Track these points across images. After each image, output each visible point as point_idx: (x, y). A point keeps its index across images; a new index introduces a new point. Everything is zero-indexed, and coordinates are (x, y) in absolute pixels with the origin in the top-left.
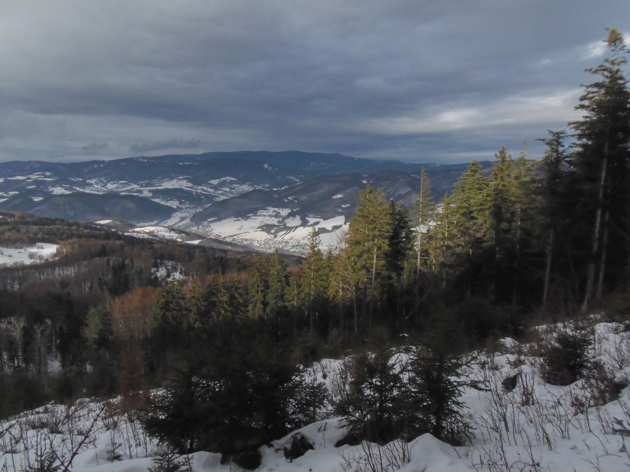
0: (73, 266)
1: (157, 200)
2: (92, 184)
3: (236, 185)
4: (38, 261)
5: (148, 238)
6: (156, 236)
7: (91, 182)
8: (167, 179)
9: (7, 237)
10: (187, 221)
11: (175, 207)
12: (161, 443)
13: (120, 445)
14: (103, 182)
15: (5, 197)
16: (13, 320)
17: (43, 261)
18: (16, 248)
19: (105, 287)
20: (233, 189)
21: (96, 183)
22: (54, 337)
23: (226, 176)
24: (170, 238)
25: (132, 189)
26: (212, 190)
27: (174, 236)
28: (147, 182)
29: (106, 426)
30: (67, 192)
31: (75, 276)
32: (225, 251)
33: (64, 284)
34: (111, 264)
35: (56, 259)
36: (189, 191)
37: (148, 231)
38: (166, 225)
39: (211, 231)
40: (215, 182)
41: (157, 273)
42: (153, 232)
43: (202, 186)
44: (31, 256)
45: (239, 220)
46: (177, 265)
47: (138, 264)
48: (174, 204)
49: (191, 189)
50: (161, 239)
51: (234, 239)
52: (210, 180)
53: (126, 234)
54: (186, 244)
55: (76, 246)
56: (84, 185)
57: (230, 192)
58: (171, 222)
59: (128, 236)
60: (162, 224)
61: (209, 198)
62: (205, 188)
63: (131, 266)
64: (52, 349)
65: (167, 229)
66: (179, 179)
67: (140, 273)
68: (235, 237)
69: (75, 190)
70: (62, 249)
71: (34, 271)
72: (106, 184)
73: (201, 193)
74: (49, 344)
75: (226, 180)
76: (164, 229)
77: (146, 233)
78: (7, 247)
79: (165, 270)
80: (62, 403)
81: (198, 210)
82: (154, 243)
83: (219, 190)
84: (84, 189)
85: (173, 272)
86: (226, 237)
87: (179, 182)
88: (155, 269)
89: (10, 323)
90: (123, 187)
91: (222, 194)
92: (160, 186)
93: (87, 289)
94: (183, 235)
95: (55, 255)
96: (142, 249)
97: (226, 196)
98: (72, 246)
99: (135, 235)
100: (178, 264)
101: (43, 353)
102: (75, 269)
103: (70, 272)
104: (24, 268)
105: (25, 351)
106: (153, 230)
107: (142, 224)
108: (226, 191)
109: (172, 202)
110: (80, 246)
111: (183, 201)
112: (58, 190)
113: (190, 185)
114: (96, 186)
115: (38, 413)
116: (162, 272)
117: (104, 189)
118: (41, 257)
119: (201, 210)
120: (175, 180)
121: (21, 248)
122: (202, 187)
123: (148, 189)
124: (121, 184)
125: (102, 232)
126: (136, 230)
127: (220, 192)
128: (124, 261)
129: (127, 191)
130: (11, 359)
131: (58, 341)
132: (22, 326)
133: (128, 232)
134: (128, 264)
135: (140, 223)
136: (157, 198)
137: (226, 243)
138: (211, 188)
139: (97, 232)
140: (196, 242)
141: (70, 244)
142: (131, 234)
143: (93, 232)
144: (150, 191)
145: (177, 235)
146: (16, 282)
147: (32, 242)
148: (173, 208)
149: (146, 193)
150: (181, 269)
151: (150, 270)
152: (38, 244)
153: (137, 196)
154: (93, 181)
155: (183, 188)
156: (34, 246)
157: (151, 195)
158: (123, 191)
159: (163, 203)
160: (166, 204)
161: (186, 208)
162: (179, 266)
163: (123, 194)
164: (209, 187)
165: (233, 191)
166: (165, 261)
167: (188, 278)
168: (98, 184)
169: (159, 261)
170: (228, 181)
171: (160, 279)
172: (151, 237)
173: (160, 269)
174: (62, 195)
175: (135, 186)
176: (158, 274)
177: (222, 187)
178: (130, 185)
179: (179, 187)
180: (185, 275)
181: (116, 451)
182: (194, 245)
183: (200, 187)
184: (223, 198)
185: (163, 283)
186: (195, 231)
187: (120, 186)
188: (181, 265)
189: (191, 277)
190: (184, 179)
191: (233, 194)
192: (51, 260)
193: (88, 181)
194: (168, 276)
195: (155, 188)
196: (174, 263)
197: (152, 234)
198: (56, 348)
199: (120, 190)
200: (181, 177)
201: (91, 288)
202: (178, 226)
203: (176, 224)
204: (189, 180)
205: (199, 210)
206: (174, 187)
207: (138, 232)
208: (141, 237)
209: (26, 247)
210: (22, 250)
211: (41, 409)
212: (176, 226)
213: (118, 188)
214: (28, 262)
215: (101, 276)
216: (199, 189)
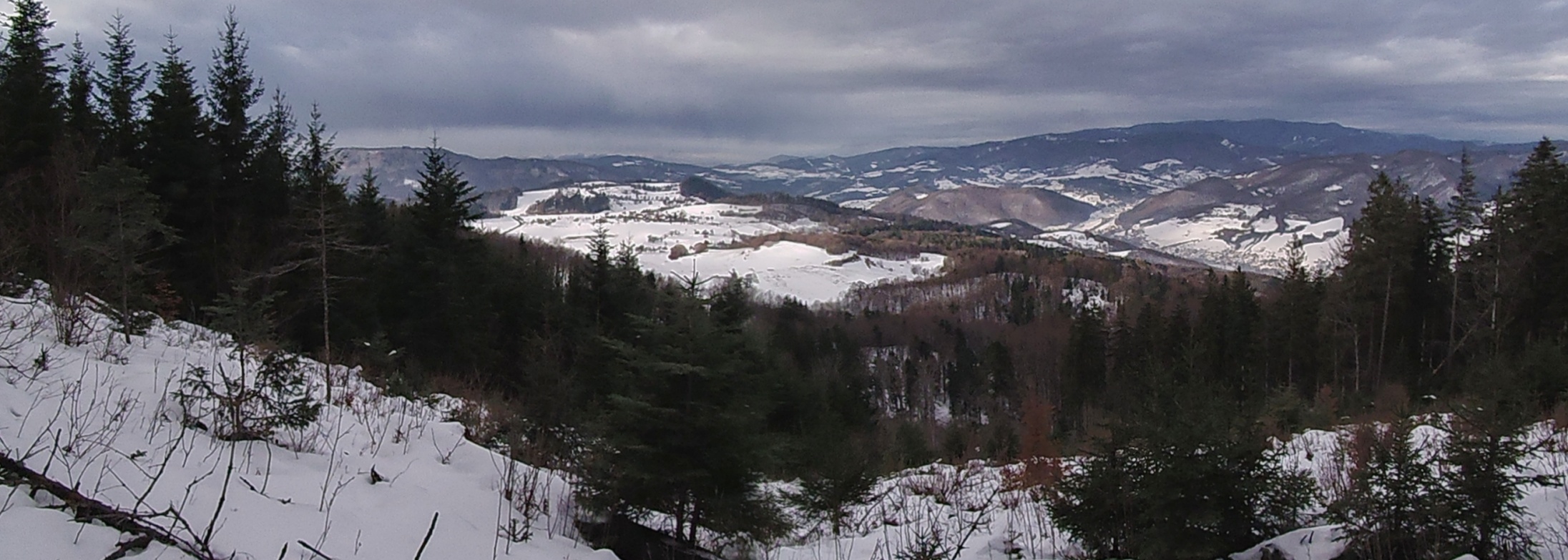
0: (964, 283)
1: (1069, 195)
2: (986, 174)
3: (1181, 172)
4: (923, 277)
5: (1058, 248)
6: (1070, 245)
7: (985, 172)
8: (1083, 165)
9: (887, 246)
10: (1113, 223)
11: (1094, 204)
12: (1073, 539)
13: (1020, 534)
14: (999, 171)
15: (884, 195)
16: (895, 350)
17: (928, 277)
18: (897, 260)
19: (1003, 313)
20: (1177, 176)
21: (991, 173)
22: (942, 376)
23: (1167, 158)
24: (1088, 248)
25: (1038, 179)
26: (1146, 179)
27: (1093, 244)
28: (1057, 168)
29: (1004, 504)
30: (956, 186)
31: (967, 298)
32: (1165, 268)
33: (954, 306)
34: (1011, 283)
35: (944, 274)
36: (1113, 180)
37: (1057, 238)
38: (1083, 229)
39: (1144, 238)
40: (1150, 167)
41: (1070, 296)
42: (1064, 238)
43: (1132, 172)
44: (915, 270)
45: (1185, 222)
46: (1097, 285)
47: (1045, 282)
48: (1092, 199)
49: (1116, 178)
50: (1075, 248)
51: (1177, 251)
52: (1144, 164)
53: (1030, 242)
54: (1110, 256)
55: (967, 257)
56: (976, 175)
57: (1171, 181)
58: (1088, 226)
59: (1032, 245)
60: (1076, 228)
61: (1142, 190)
62: (1137, 177)
63: (1035, 286)
64: (939, 391)
65: (1084, 235)
66: (1100, 164)
67: (1047, 294)
68: (1178, 247)
69: (965, 182)
70: (951, 261)
71: (917, 289)
72: (1003, 174)
73: (1130, 183)
74: (937, 384)
75: (1166, 165)
76: (1080, 235)
77: (1055, 240)
78: (888, 258)
79: (1080, 292)
80: (951, 463)
81: (1126, 209)
82: (1066, 254)
83: (1156, 178)
84: (976, 181)
85: (1091, 295)
86: (1166, 247)
87: (1100, 167)
88: (1068, 291)
89: (892, 354)
90: (1025, 177)
91: (1161, 185)
92: (1074, 174)
93: (981, 314)
94: (1106, 243)
95: (942, 270)
96: (1050, 263)
97: (1167, 187)
98: (962, 257)
99: (1041, 243)
100: (1099, 284)
101: (929, 396)
102: (965, 288)
103: (961, 291)
104: (907, 285)
105: (908, 391)
106: (1065, 237)
107: (1051, 228)
108: (1166, 180)
109: (1090, 196)
110: (972, 257)
111: (1106, 195)
112: (944, 184)
113: (1116, 171)
114: (990, 176)
115: (922, 473)
116: (1077, 296)
117: (1001, 180)
118: (926, 272)
119: (1131, 208)
120: (1095, 166)
121: (903, 260)
122: (1132, 175)
123: (1058, 178)
124: (1022, 173)
125: (999, 239)
126: (1043, 236)
127: (1158, 181)
128: (1027, 279)
129: (1030, 182)
130: (893, 399)
131: (947, 381)
132: (905, 358)
133: (1032, 239)
134: (1032, 283)
135: (1046, 227)
136: (1070, 191)
137: (1167, 256)
138: (1145, 176)
139: (993, 240)
140: (1123, 254)
141: (959, 254)
142: (1035, 242)
143: (988, 238)
144: (1060, 181)
145: (1097, 243)
146: (898, 303)
147: (915, 253)
148: (1091, 205)
149: (1056, 187)
150: (1103, 292)
151: (1061, 291)
152: (923, 255)
153: (1043, 189)
154: (987, 171)
155: (1106, 176)
156: (916, 257)
157: (1062, 187)
158: (1027, 183)
159: (1078, 198)
160: (1082, 200)
161: (1110, 205)
162: (1100, 288)
163: (1025, 186)
164: (1141, 174)
165: (1176, 179)
166: (1080, 280)
167: (1112, 304)
168: (993, 174)
169: (1073, 280)
170: (1169, 165)
171: (1074, 305)
172: (1061, 246)
173: (1074, 291)
174: (950, 190)
175: (1041, 176)
176: (1072, 298)
177: (1161, 174)
178: (1034, 174)
179: (1100, 175)
180: (1108, 300)
181: (1015, 542)
182: (1120, 257)
183: (1129, 175)
184: (1163, 189)
185: (1078, 311)
186: (1123, 237)
187: (1021, 176)
188: (1103, 286)
189: (1116, 303)
190: (1106, 164)
191: (1176, 184)
192: (937, 275)
193: (981, 170)
194: (1086, 300)
195: (1067, 177)
196: (1093, 283)
197: (1064, 242)
198: (945, 390)
199: (1022, 181)
200: (1103, 161)
201: (985, 314)
202: (1099, 231)
203: (1096, 227)
204: (1114, 165)
205: (1129, 207)
206: (1093, 175)
207: (1045, 239)
208: (1049, 246)
209: (909, 258)
210: (903, 262)
211: (926, 468)
212: (1097, 230)
213: (1018, 178)
214: (911, 278)
215: (997, 298)
216: (1128, 178)
